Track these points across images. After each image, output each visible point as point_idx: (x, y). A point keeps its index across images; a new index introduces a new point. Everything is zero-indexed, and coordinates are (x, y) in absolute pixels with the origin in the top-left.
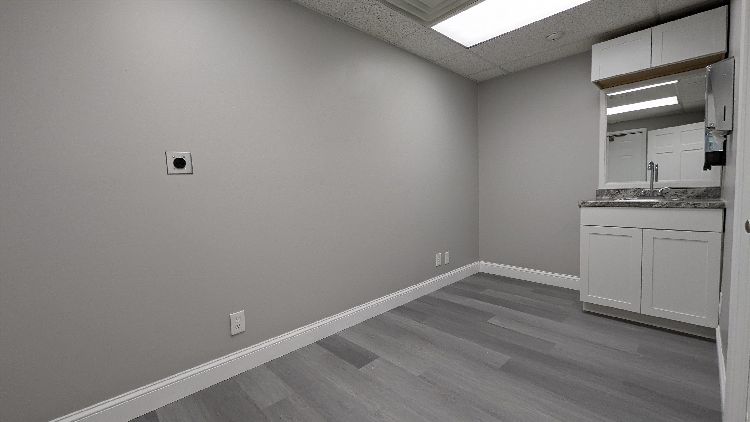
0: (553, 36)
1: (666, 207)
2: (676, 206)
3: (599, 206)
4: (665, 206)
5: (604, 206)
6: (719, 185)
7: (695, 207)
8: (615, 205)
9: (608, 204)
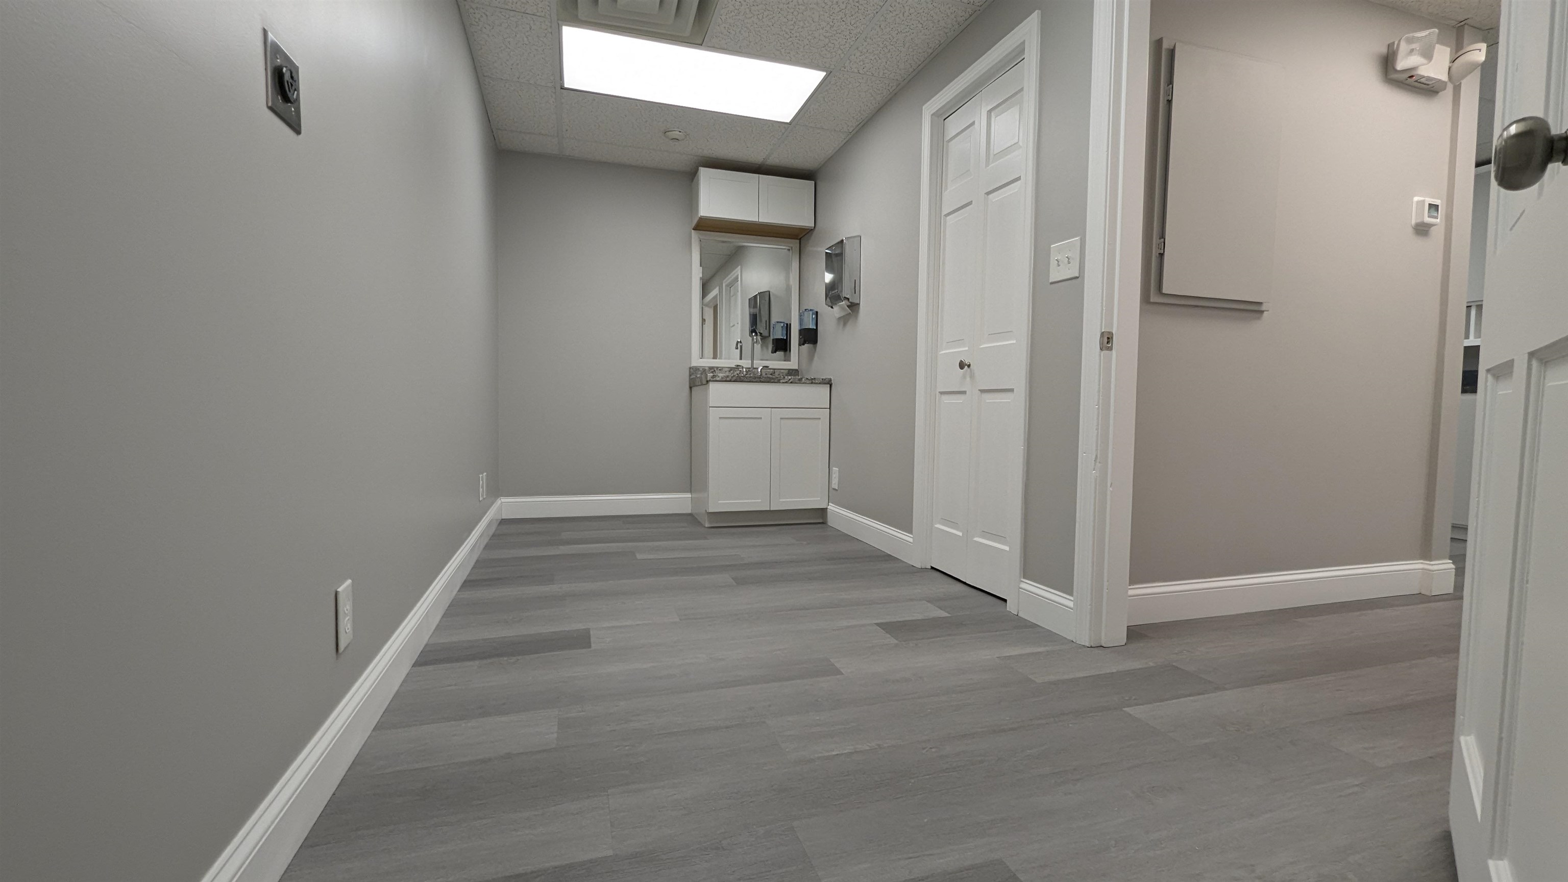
0: (676, 134)
1: (791, 383)
2: (798, 382)
3: (730, 381)
4: (790, 381)
5: (739, 380)
6: (797, 368)
7: (812, 383)
8: (746, 380)
9: (740, 379)
